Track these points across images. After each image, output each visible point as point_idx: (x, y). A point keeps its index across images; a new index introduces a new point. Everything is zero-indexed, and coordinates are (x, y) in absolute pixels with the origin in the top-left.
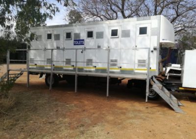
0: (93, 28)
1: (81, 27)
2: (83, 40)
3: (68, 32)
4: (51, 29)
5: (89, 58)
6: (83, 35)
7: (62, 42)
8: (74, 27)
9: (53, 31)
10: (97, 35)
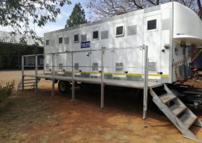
0: (98, 27)
1: (87, 27)
2: (89, 42)
3: (76, 34)
4: (62, 33)
5: (95, 62)
6: (89, 37)
7: (71, 46)
8: (81, 28)
9: (63, 34)
10: (102, 35)
